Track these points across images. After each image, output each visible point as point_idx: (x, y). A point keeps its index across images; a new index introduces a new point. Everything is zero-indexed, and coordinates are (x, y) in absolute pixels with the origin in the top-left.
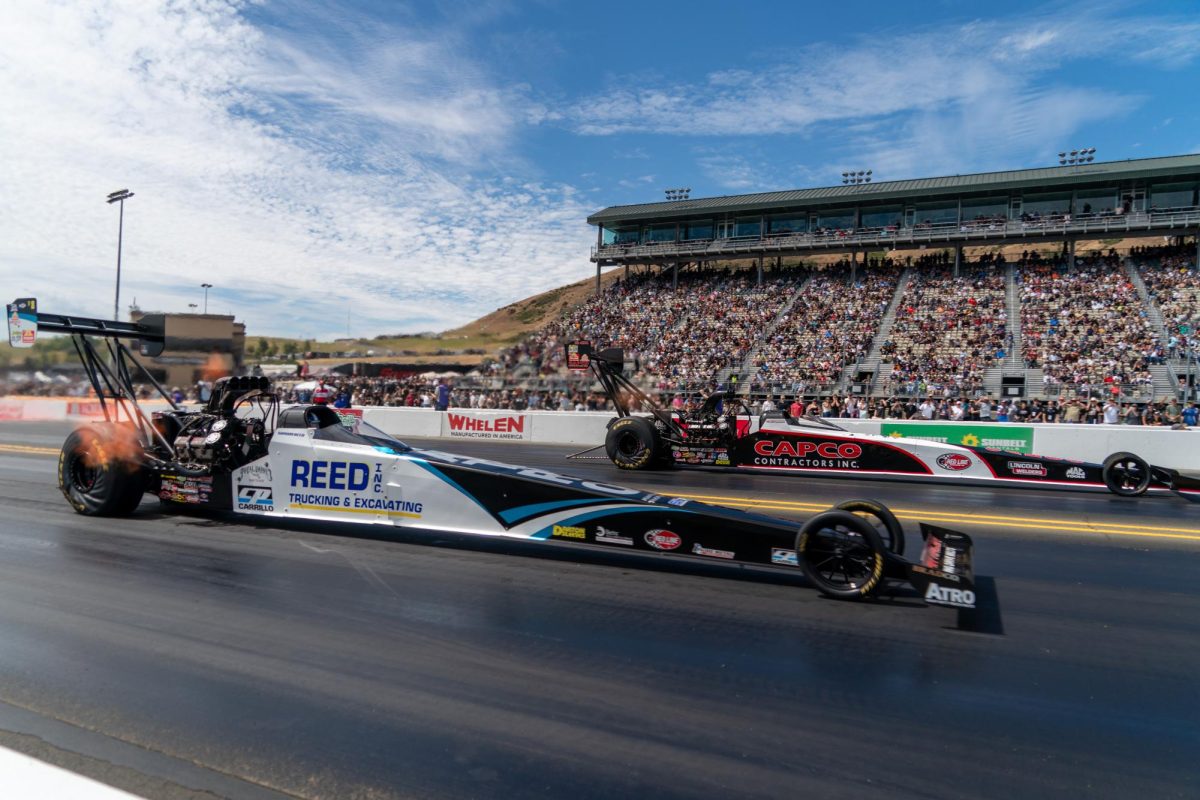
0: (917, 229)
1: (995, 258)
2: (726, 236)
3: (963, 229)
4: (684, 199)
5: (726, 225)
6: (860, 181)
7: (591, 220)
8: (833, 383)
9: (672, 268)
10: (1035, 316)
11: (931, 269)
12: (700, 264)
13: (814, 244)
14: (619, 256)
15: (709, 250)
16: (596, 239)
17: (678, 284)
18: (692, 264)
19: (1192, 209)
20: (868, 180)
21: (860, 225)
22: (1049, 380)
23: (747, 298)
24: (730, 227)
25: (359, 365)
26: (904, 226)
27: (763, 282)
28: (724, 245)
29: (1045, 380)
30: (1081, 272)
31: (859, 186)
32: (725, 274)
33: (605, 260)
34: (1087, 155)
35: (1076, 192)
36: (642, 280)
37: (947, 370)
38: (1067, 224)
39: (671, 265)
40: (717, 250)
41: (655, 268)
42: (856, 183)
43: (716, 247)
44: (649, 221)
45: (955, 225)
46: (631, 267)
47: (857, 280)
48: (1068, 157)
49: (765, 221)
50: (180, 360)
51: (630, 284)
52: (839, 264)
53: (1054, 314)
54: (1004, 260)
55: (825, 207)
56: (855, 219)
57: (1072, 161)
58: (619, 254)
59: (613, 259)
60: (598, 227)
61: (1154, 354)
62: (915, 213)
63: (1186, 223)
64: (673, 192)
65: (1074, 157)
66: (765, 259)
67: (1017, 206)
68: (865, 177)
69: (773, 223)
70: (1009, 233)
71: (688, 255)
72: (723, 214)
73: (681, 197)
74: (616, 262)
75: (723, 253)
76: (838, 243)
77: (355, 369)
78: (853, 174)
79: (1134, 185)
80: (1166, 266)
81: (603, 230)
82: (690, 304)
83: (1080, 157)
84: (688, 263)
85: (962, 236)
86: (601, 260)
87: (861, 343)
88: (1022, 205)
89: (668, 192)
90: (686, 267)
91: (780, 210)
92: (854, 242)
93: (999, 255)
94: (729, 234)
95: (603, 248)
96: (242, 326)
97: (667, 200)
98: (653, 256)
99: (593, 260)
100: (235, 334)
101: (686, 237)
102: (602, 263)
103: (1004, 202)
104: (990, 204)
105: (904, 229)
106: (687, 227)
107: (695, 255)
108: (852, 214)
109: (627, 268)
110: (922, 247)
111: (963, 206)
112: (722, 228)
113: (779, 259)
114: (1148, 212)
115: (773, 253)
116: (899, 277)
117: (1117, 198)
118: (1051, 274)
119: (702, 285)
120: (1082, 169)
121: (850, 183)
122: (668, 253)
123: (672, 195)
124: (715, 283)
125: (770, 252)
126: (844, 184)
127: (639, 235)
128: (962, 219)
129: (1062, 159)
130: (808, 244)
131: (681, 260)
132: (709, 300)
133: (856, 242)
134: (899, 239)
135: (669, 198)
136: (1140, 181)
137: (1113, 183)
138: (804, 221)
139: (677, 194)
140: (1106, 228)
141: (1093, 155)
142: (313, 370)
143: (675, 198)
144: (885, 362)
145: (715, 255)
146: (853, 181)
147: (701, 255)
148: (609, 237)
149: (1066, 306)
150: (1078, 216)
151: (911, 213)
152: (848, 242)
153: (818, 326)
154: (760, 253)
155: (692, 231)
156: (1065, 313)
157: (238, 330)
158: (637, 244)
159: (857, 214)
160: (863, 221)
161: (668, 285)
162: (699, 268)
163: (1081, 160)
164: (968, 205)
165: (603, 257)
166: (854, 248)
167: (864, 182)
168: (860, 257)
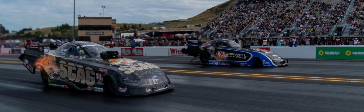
25: (155, 32)
50: (94, 33)
77: (153, 33)
96: (115, 20)
100: (112, 23)
142: (139, 34)
157: (114, 22)
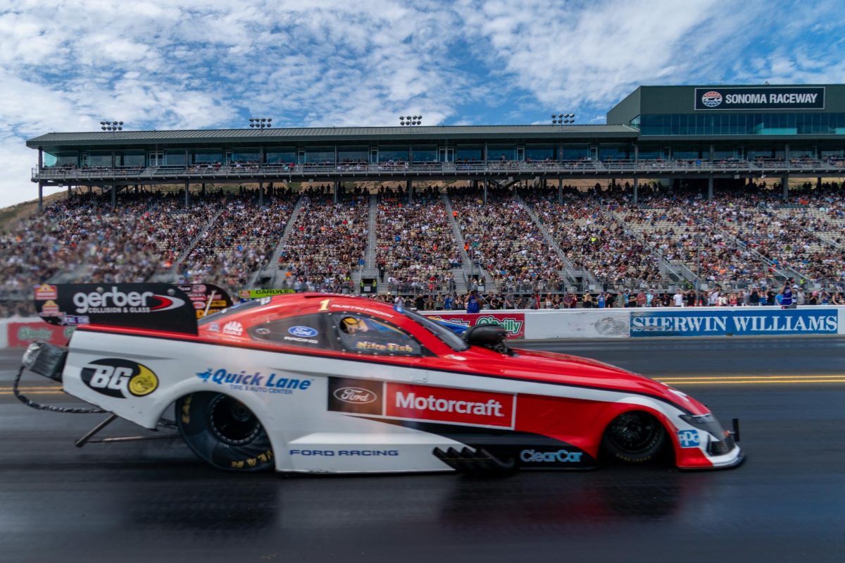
0: (307, 166)
1: (363, 191)
2: (157, 165)
3: (339, 168)
4: (117, 130)
5: (157, 155)
6: (263, 126)
7: (31, 144)
8: (241, 286)
9: (110, 191)
10: (386, 234)
11: (318, 198)
12: (136, 187)
13: (229, 174)
14: (59, 178)
15: (143, 175)
16: (37, 162)
17: (116, 203)
18: (130, 187)
19: (480, 163)
20: (269, 126)
21: (265, 160)
22: (391, 280)
23: (174, 216)
24: (160, 157)
26: (297, 164)
27: (190, 204)
28: (155, 172)
29: (389, 281)
30: (416, 203)
31: (262, 130)
32: (158, 196)
33: (46, 181)
34: (417, 120)
35: (411, 146)
36: (85, 200)
37: (325, 274)
38: (406, 168)
39: (111, 187)
40: (149, 176)
41: (95, 189)
42: (260, 128)
43: (148, 173)
44: (87, 147)
45: (334, 164)
46: (73, 187)
47: (264, 205)
48: (405, 120)
49: (189, 153)
51: (72, 202)
52: (251, 192)
53: (398, 233)
54: (368, 192)
55: (238, 145)
56: (261, 156)
57: (408, 123)
58: (60, 176)
59: (54, 180)
60: (37, 151)
61: (456, 262)
62: (305, 154)
63: (477, 172)
64: (108, 123)
65: (409, 121)
66: (191, 185)
67: (375, 153)
68: (266, 123)
69: (197, 156)
70: (369, 172)
71: (124, 179)
72: (153, 145)
73: (115, 129)
74: (57, 183)
75: (155, 179)
76: (249, 174)
78: (258, 120)
79: (446, 143)
80: (467, 201)
81: (43, 153)
82: (126, 221)
83: (413, 120)
84: (127, 186)
85: (338, 173)
86: (42, 180)
87: (263, 254)
88: (378, 153)
89: (103, 123)
90: (125, 189)
91: (201, 145)
92: (260, 174)
93: (365, 189)
94: (159, 164)
95: (44, 169)
97: (102, 131)
98: (91, 179)
99: (34, 180)
101: (122, 163)
102: (43, 183)
103: (365, 150)
104: (357, 150)
105: (297, 166)
106: (122, 155)
107: (130, 179)
108: (258, 152)
109: (70, 188)
110: (311, 180)
111: (338, 151)
112: (153, 157)
113: (204, 185)
114: (456, 163)
115: (197, 180)
116: (295, 204)
117: (437, 152)
118: (398, 204)
119: (137, 205)
120: (414, 130)
121: (255, 127)
122: (106, 177)
123: (106, 126)
124: (149, 204)
125: (194, 179)
126: (251, 128)
127: (79, 160)
128: (338, 161)
129: (401, 121)
130: (225, 174)
131: (119, 183)
132: (143, 218)
133: (262, 174)
134: (293, 173)
135: (104, 129)
136: (450, 141)
137: (434, 141)
138: (221, 155)
139: (111, 126)
140: (430, 172)
141: (420, 120)
143: (109, 129)
144: (281, 268)
145: (147, 180)
146: (258, 126)
147: (135, 180)
148: (50, 160)
149: (405, 227)
150: (413, 163)
151: (302, 154)
152: (255, 174)
153: (232, 241)
154: (186, 180)
155: (127, 158)
156: (405, 232)
158: (76, 168)
159: (262, 152)
160: (267, 159)
161: (107, 205)
162: (137, 190)
163: (414, 123)
164: (342, 151)
165: (44, 178)
166: (260, 179)
167: (266, 127)
168: (265, 185)
